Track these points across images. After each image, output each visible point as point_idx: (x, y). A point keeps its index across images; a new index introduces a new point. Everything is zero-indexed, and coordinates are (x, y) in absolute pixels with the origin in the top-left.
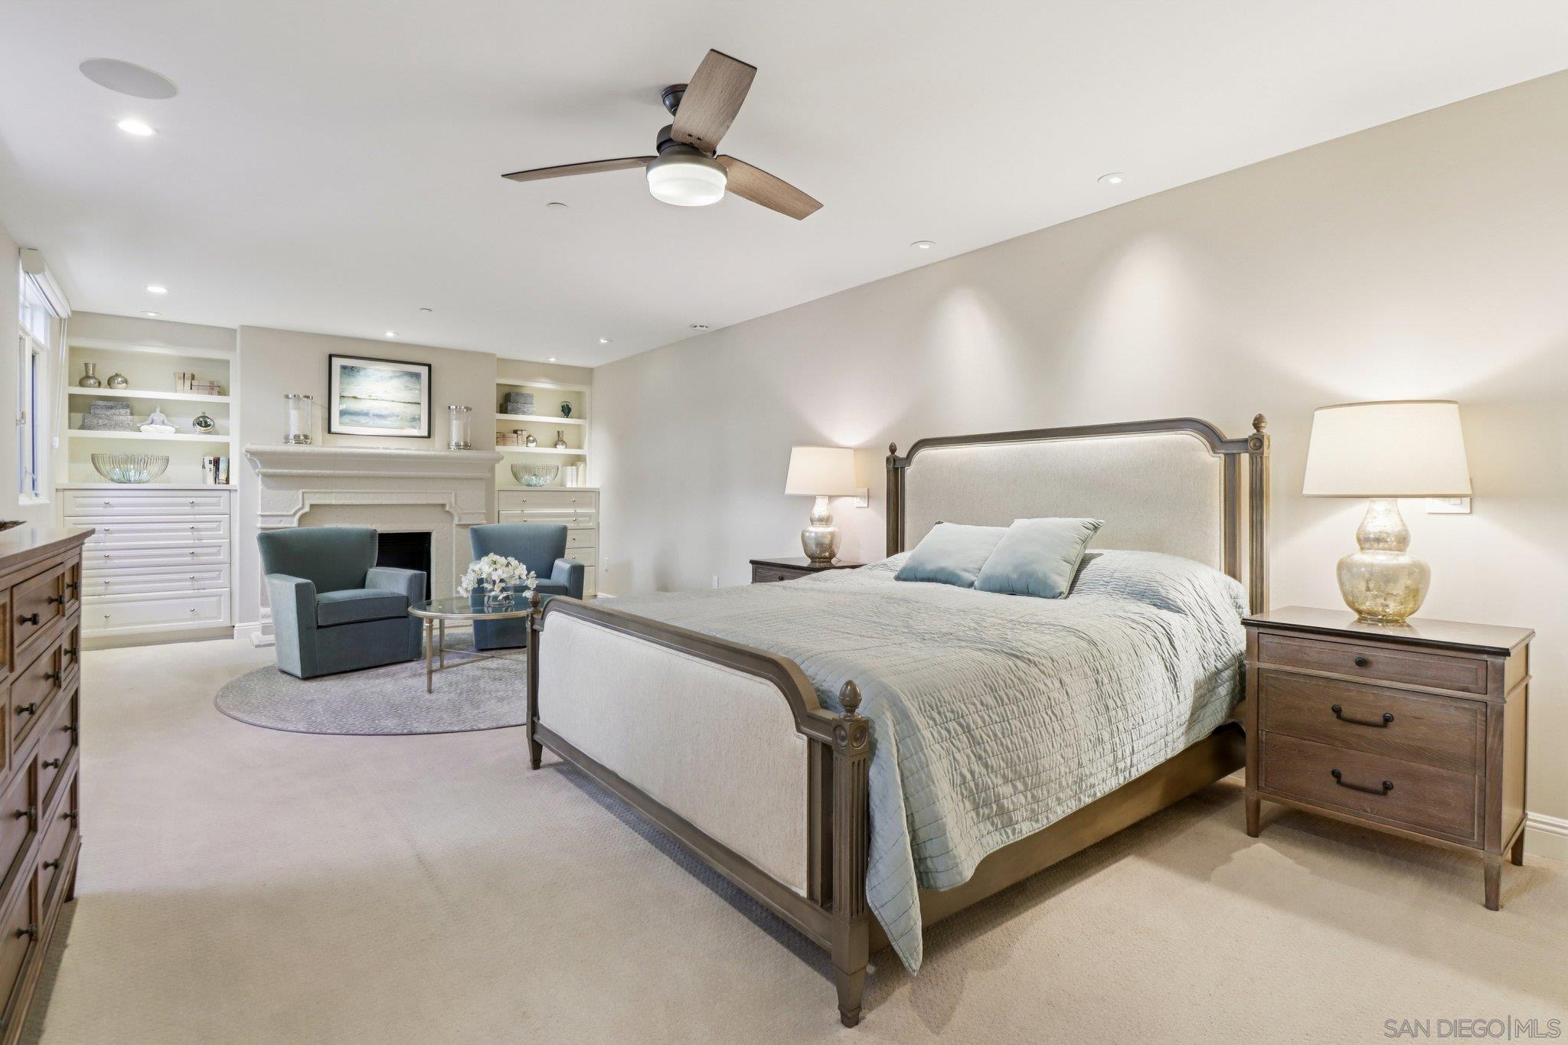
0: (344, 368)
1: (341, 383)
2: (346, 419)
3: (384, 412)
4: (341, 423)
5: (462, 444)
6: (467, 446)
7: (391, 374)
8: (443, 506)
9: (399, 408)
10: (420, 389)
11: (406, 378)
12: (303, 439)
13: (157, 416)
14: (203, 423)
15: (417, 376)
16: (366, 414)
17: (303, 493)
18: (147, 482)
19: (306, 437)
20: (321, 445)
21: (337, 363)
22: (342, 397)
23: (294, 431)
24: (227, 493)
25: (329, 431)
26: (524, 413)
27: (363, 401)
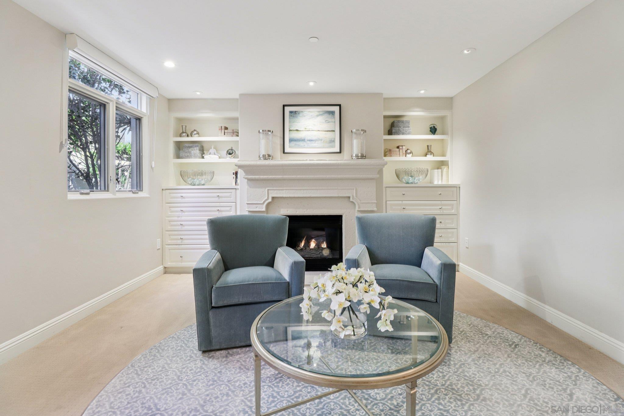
0: (291, 112)
1: (290, 122)
2: (293, 143)
3: (314, 138)
4: (290, 147)
5: (360, 155)
6: (363, 157)
7: (318, 113)
8: (349, 197)
9: (322, 135)
10: (335, 122)
11: (327, 115)
12: (268, 157)
13: (212, 150)
14: (230, 153)
15: (333, 113)
16: (303, 140)
17: (268, 190)
18: (203, 185)
19: (269, 156)
20: (279, 160)
21: (287, 109)
22: (290, 130)
23: (263, 152)
24: (235, 190)
25: (284, 152)
26: (403, 134)
27: (301, 132)
